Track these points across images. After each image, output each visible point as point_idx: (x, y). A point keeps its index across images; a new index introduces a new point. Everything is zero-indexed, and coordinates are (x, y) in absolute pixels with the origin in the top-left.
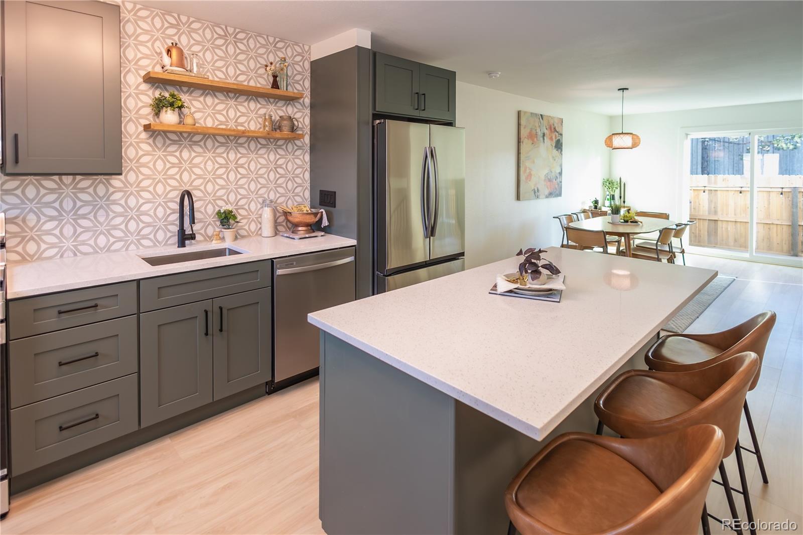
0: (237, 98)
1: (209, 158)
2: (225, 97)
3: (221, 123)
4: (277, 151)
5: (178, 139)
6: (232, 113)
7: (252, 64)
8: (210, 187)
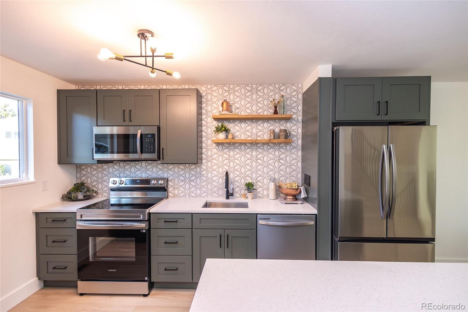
0: (257, 122)
1: (243, 155)
2: (251, 122)
3: (249, 136)
4: (280, 150)
5: (228, 146)
6: (254, 131)
7: (266, 102)
8: (243, 170)
